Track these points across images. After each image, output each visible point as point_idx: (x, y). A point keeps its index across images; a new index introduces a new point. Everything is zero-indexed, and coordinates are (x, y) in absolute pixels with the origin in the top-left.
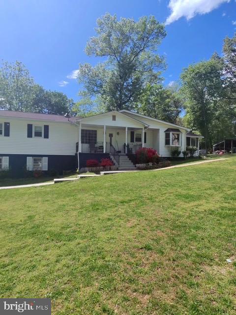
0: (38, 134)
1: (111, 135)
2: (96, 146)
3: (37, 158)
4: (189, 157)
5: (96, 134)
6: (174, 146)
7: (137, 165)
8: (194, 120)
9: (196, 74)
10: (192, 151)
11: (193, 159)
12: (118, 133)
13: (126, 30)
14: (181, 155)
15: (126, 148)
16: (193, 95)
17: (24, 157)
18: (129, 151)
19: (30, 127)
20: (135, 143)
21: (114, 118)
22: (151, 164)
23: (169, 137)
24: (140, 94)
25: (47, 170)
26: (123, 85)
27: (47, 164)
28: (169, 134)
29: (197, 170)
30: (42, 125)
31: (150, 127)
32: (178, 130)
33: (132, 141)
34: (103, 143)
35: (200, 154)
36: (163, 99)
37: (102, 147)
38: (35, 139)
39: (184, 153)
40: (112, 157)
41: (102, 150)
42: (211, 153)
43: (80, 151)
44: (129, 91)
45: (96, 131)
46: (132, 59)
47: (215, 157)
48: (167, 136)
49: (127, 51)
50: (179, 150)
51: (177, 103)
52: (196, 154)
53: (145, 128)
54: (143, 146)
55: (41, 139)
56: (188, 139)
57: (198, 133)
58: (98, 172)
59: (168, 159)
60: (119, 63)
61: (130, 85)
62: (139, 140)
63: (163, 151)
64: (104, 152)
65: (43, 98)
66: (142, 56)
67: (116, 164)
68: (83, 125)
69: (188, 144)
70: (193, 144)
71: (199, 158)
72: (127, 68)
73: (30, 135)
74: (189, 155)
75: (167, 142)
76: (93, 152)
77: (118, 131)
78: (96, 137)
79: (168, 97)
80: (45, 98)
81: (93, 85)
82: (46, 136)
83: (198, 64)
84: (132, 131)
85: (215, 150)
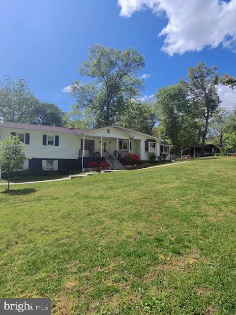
0: (51, 143)
1: (105, 144)
2: (94, 152)
3: (50, 161)
4: (162, 160)
5: (94, 143)
6: (151, 152)
7: (126, 166)
8: (166, 130)
9: (167, 95)
10: (165, 156)
11: (165, 162)
12: (110, 142)
13: (113, 58)
14: (157, 159)
15: (117, 154)
16: (165, 111)
17: (40, 160)
18: (119, 155)
19: (45, 137)
20: (123, 150)
21: (108, 131)
22: (135, 166)
23: (148, 146)
24: (124, 109)
25: (57, 170)
26: (110, 102)
27: (57, 165)
28: (148, 143)
29: (168, 169)
30: (53, 135)
31: (135, 138)
32: (154, 141)
33: (120, 148)
34: (100, 150)
35: (171, 158)
36: (141, 113)
37: (99, 153)
38: (48, 146)
39: (159, 157)
40: (107, 160)
41: (99, 155)
42: (179, 157)
43: (84, 155)
44: (115, 106)
45: (94, 141)
46: (117, 81)
47: (182, 160)
48: (147, 145)
49: (113, 74)
50: (155, 155)
51: (152, 116)
52: (168, 158)
53: (131, 139)
54: (129, 152)
55: (53, 147)
56: (161, 147)
57: (169, 141)
58: (99, 171)
59: (147, 162)
60: (107, 83)
61: (116, 102)
62: (126, 147)
63: (144, 157)
64: (101, 156)
65: (39, 109)
66: (125, 79)
67: (111, 165)
68: (86, 136)
69: (162, 150)
70: (166, 151)
71: (170, 161)
72: (113, 88)
73: (44, 144)
74: (163, 159)
75: (147, 149)
76: (92, 156)
77: (110, 141)
78: (94, 145)
79: (146, 111)
80: (41, 108)
81: (84, 99)
82: (57, 144)
83: (168, 87)
84: (121, 141)
85: (182, 155)
